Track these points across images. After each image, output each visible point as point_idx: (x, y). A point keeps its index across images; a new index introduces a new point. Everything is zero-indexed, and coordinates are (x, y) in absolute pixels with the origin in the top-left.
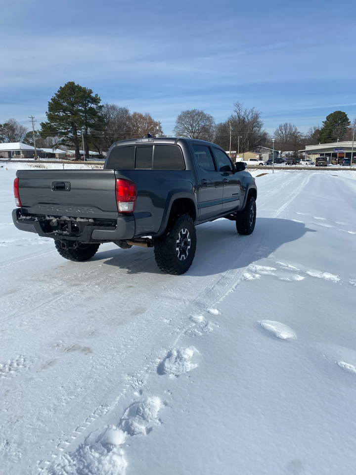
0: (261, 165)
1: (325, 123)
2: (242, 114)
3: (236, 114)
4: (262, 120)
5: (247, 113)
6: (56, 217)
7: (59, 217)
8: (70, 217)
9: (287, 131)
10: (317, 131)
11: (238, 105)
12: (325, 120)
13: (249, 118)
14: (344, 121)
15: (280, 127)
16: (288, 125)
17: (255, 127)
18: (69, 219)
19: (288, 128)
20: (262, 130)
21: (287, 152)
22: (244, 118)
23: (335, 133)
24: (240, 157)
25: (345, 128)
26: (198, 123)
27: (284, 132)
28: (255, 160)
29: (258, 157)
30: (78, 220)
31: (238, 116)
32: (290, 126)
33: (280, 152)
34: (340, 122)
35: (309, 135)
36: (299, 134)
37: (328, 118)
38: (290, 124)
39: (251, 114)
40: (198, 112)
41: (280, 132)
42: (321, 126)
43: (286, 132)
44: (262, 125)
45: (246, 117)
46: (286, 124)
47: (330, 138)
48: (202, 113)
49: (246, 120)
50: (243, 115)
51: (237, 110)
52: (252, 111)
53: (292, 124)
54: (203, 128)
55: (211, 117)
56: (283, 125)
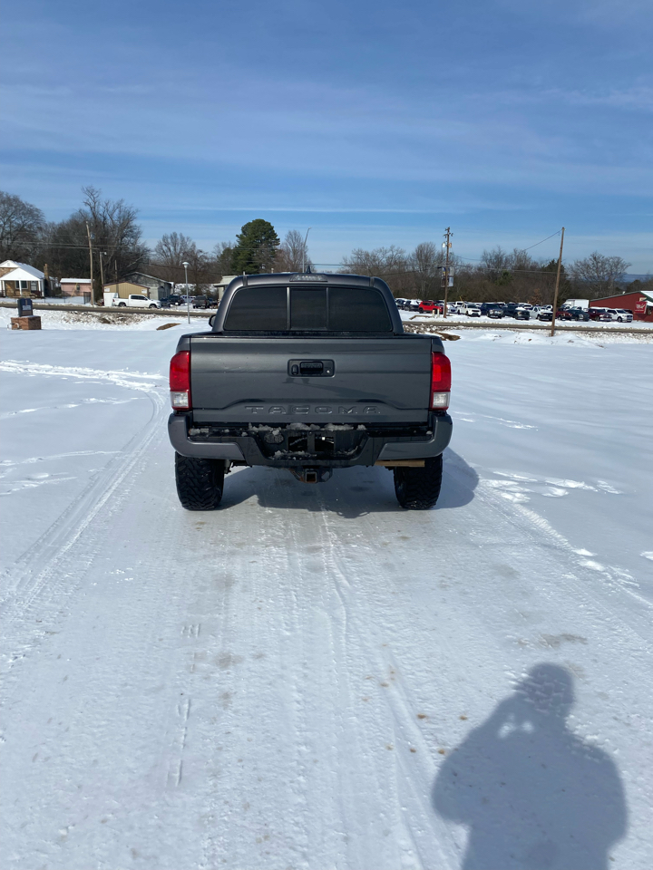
0: (153, 309)
1: (240, 237)
2: (101, 210)
3: (87, 209)
4: (138, 225)
5: (111, 209)
6: (274, 426)
7: (283, 425)
8: (309, 425)
9: (178, 248)
10: (227, 251)
11: (91, 192)
12: (240, 233)
13: (115, 218)
14: (269, 237)
15: (164, 240)
16: (178, 237)
17: (125, 236)
18: (307, 428)
19: (179, 241)
20: (141, 242)
21: (183, 286)
22: (105, 219)
23: (258, 256)
24: (111, 292)
25: (273, 250)
26: (8, 220)
27: (172, 248)
28: (142, 298)
29: (145, 292)
30: (332, 428)
31: (93, 214)
32: (183, 239)
33: (172, 283)
34: (263, 238)
35: (215, 255)
36: (201, 254)
37: (244, 229)
38: (181, 235)
39: (117, 211)
40: (9, 198)
41: (165, 248)
42: (234, 242)
43: (175, 250)
44: (139, 232)
45: (108, 217)
46: (175, 235)
47: (251, 265)
48: (16, 200)
49: (109, 222)
50: (101, 212)
51: (90, 201)
52: (119, 206)
53: (185, 236)
54: (21, 229)
55: (37, 210)
56: (169, 236)
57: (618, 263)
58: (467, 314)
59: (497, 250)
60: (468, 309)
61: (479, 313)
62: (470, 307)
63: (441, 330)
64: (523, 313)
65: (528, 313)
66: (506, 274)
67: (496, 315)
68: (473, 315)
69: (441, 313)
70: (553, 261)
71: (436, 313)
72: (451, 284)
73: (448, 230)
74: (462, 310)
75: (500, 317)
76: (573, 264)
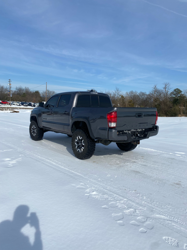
6: (128, 131)
18: (135, 131)
30: (139, 130)
57: (54, 92)
58: (17, 105)
59: (20, 87)
60: (17, 104)
61: (21, 105)
62: (18, 103)
63: (12, 109)
64: (33, 105)
65: (35, 105)
66: (24, 94)
67: (26, 105)
68: (19, 105)
69: (9, 104)
70: (36, 91)
71: (7, 104)
72: (11, 96)
73: (10, 80)
74: (15, 104)
75: (27, 106)
76: (42, 92)
